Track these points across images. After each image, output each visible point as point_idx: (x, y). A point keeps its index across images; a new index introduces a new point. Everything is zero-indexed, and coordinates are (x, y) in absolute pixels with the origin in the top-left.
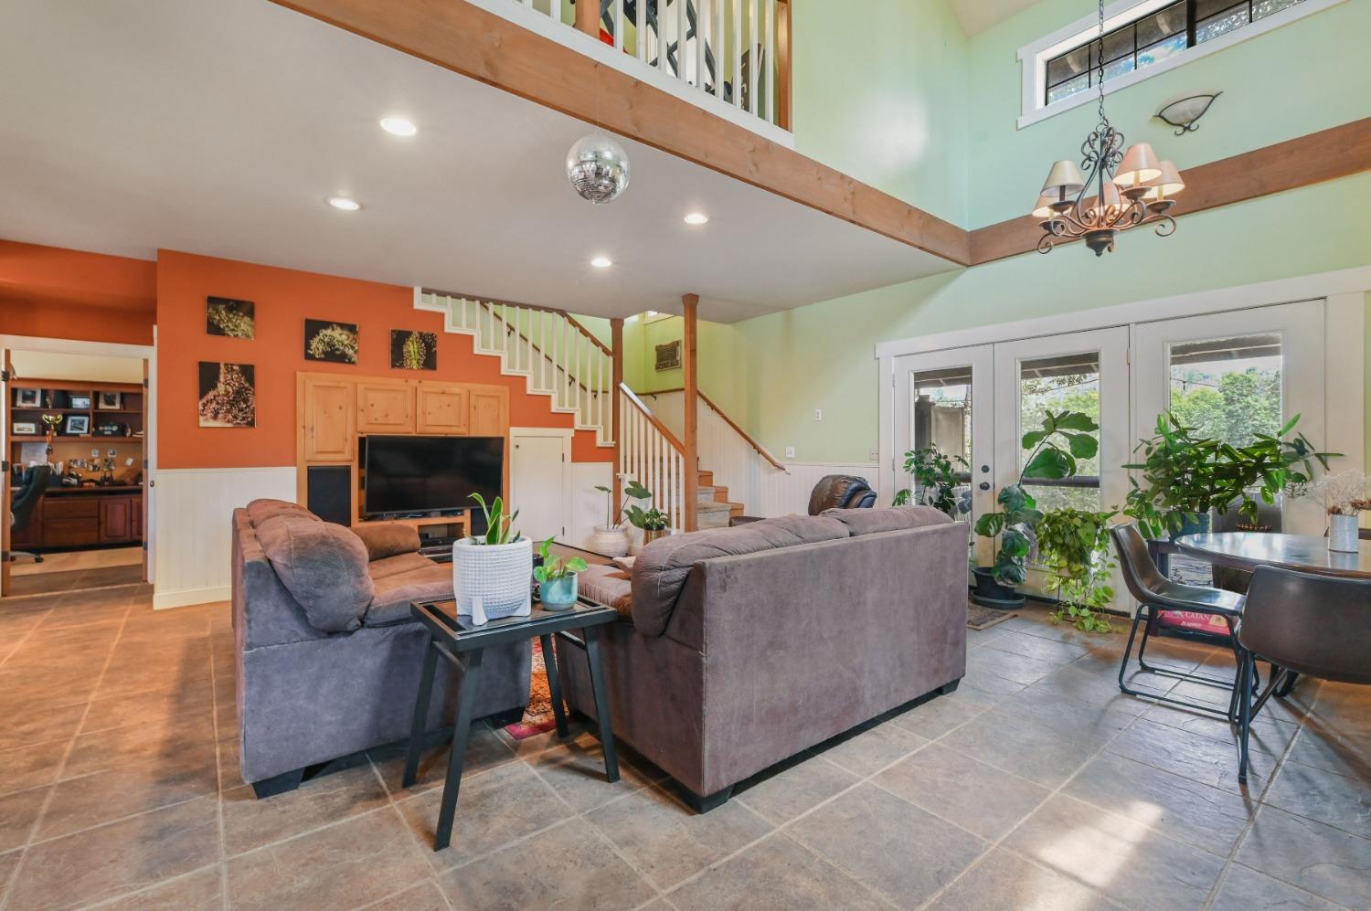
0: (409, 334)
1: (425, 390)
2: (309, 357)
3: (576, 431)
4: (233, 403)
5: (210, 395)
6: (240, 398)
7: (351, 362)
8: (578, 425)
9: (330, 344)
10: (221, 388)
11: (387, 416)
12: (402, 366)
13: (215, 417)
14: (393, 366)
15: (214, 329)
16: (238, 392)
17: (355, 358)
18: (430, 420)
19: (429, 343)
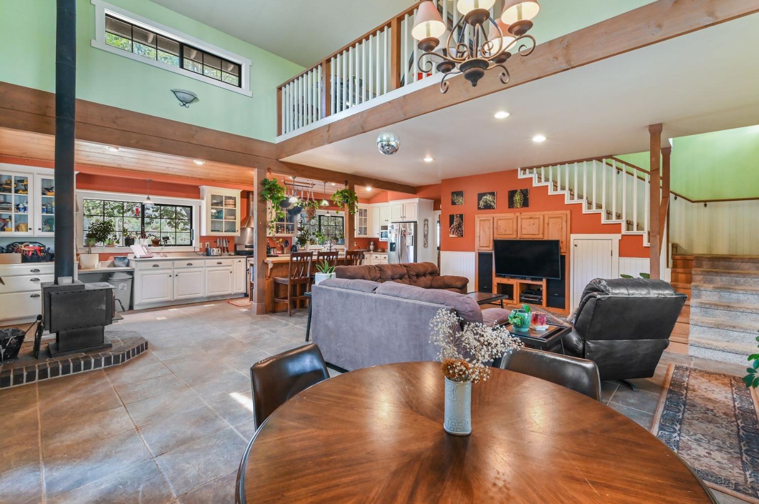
0: (515, 192)
1: (522, 217)
2: (479, 208)
3: (623, 235)
4: (458, 228)
5: (452, 226)
6: (460, 226)
7: (494, 208)
8: (624, 231)
9: (486, 202)
10: (455, 222)
11: (505, 231)
12: (513, 207)
13: (453, 234)
14: (509, 208)
15: (453, 203)
16: (459, 224)
17: (495, 206)
18: (524, 232)
19: (525, 193)
